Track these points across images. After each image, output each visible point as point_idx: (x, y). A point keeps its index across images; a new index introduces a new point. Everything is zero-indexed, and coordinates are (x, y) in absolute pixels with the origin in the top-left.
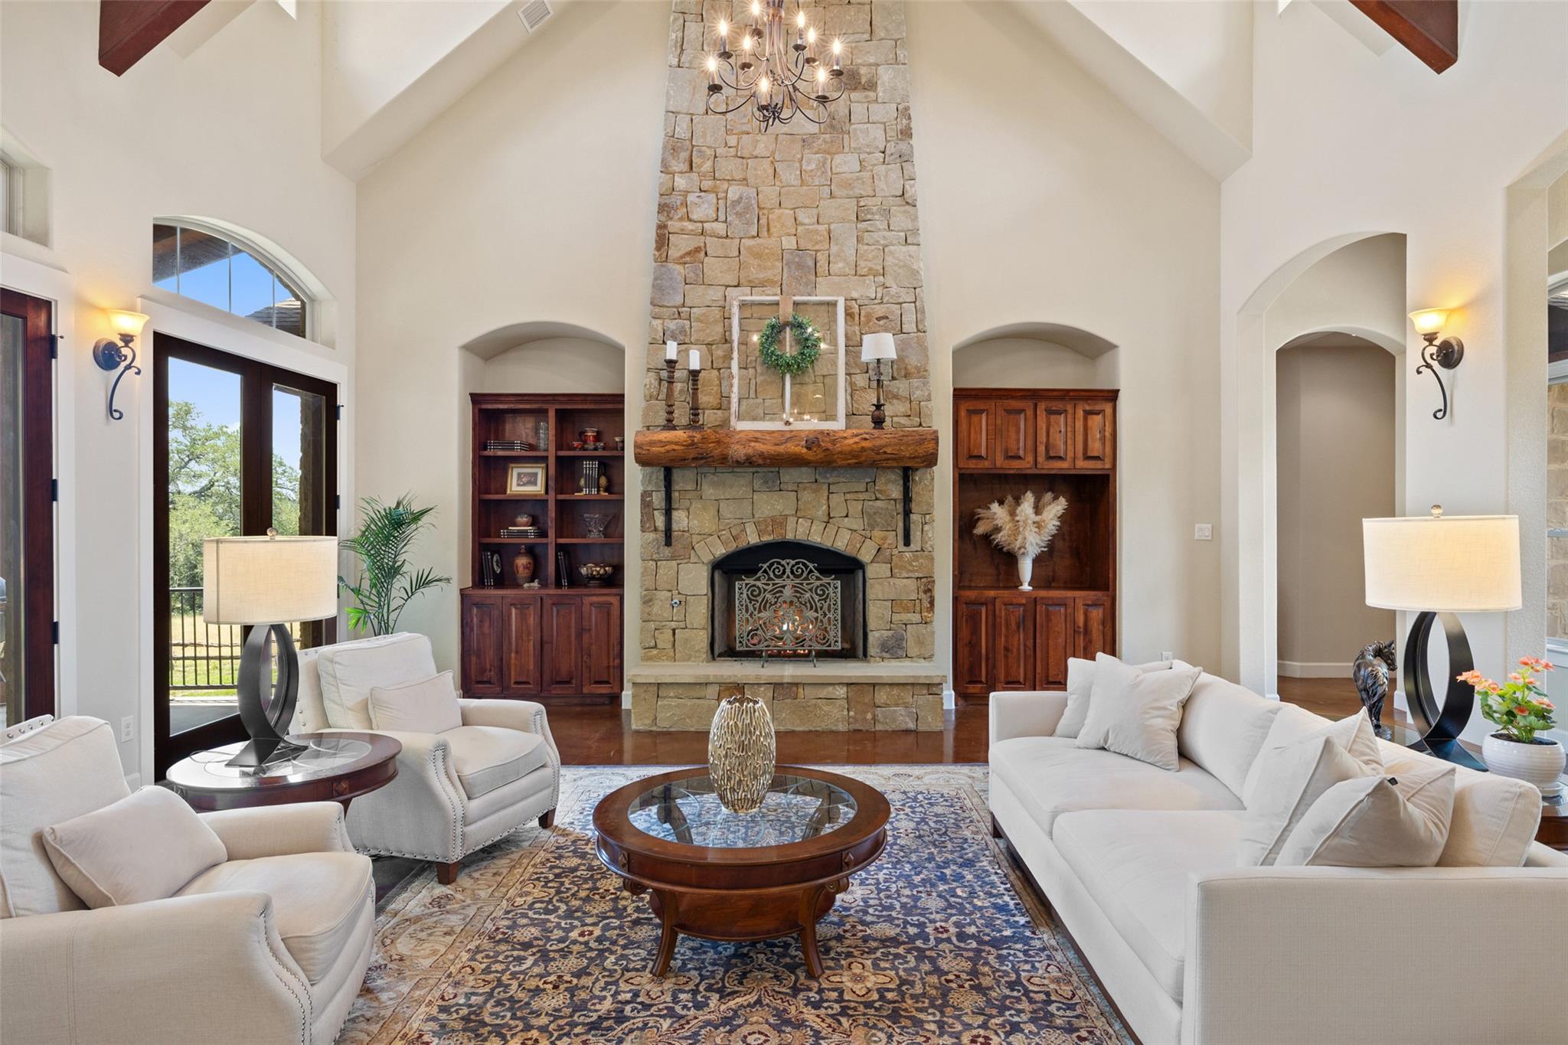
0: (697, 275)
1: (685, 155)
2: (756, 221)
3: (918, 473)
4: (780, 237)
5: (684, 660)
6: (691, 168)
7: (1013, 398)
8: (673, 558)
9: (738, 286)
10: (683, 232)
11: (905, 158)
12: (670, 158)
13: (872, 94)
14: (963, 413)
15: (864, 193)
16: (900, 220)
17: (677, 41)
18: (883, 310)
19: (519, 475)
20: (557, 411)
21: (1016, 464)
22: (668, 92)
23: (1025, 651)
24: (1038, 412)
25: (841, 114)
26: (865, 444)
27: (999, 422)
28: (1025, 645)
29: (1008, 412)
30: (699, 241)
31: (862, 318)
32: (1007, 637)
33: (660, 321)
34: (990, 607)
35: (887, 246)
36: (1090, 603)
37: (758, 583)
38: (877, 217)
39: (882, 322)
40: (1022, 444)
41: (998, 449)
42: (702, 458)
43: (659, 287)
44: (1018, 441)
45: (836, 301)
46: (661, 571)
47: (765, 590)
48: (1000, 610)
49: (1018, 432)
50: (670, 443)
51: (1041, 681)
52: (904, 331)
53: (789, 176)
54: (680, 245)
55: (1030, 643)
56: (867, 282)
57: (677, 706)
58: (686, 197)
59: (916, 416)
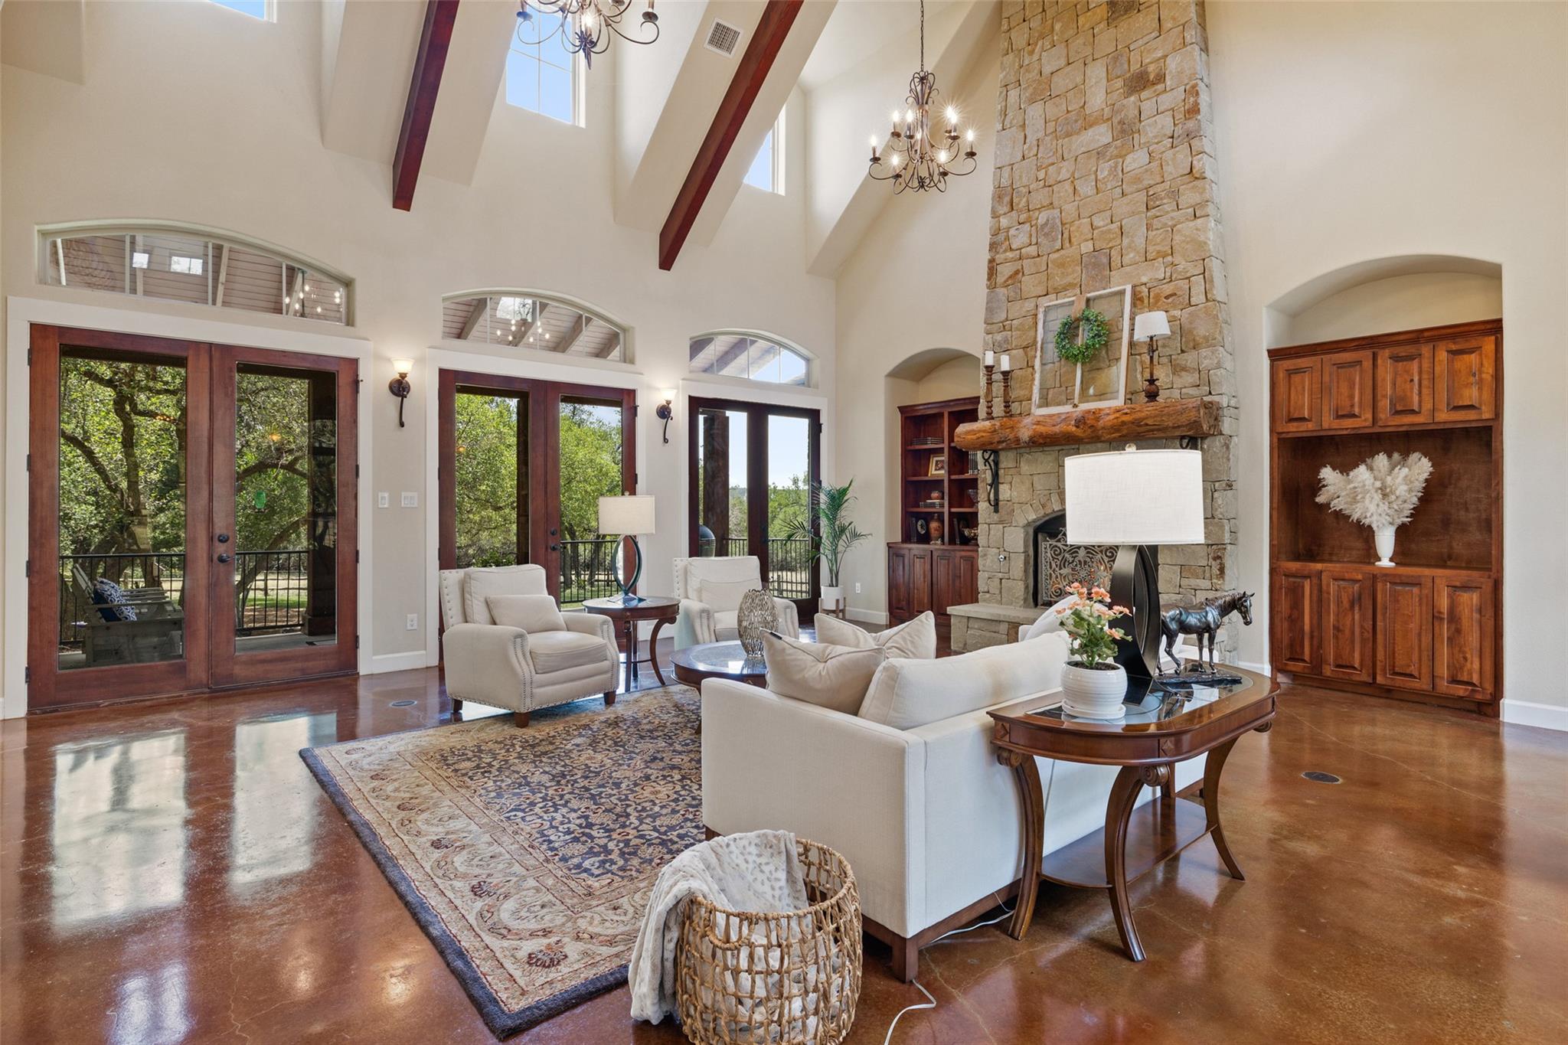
0: (1016, 293)
1: (1007, 199)
2: (1060, 236)
3: (1207, 441)
4: (1079, 244)
5: (1008, 604)
6: (1012, 209)
7: (1345, 350)
8: (1001, 522)
9: (1047, 294)
10: (1006, 261)
11: (1193, 135)
12: (997, 205)
13: (1160, 87)
14: (1281, 375)
15: (1152, 182)
16: (1188, 198)
17: (1001, 110)
18: (1172, 288)
19: (937, 461)
20: (950, 413)
21: (1349, 423)
22: (996, 153)
23: (1362, 633)
24: (1379, 361)
25: (1131, 116)
26: (1126, 418)
27: (1326, 378)
28: (1362, 627)
29: (1341, 366)
30: (1017, 266)
31: (1151, 300)
32: (1337, 615)
33: (990, 336)
34: (1315, 580)
35: (1175, 225)
36: (1458, 584)
37: (1059, 544)
38: (1165, 201)
39: (1170, 300)
40: (1356, 399)
41: (1325, 409)
42: (1003, 442)
43: (990, 310)
44: (1352, 397)
45: (1125, 290)
46: (992, 532)
47: (1065, 550)
48: (1328, 585)
49: (1352, 387)
50: (980, 431)
51: (1384, 670)
52: (1192, 304)
53: (1086, 188)
54: (1005, 271)
55: (1369, 624)
56: (1156, 264)
57: (980, 636)
58: (1008, 232)
59: (1205, 385)
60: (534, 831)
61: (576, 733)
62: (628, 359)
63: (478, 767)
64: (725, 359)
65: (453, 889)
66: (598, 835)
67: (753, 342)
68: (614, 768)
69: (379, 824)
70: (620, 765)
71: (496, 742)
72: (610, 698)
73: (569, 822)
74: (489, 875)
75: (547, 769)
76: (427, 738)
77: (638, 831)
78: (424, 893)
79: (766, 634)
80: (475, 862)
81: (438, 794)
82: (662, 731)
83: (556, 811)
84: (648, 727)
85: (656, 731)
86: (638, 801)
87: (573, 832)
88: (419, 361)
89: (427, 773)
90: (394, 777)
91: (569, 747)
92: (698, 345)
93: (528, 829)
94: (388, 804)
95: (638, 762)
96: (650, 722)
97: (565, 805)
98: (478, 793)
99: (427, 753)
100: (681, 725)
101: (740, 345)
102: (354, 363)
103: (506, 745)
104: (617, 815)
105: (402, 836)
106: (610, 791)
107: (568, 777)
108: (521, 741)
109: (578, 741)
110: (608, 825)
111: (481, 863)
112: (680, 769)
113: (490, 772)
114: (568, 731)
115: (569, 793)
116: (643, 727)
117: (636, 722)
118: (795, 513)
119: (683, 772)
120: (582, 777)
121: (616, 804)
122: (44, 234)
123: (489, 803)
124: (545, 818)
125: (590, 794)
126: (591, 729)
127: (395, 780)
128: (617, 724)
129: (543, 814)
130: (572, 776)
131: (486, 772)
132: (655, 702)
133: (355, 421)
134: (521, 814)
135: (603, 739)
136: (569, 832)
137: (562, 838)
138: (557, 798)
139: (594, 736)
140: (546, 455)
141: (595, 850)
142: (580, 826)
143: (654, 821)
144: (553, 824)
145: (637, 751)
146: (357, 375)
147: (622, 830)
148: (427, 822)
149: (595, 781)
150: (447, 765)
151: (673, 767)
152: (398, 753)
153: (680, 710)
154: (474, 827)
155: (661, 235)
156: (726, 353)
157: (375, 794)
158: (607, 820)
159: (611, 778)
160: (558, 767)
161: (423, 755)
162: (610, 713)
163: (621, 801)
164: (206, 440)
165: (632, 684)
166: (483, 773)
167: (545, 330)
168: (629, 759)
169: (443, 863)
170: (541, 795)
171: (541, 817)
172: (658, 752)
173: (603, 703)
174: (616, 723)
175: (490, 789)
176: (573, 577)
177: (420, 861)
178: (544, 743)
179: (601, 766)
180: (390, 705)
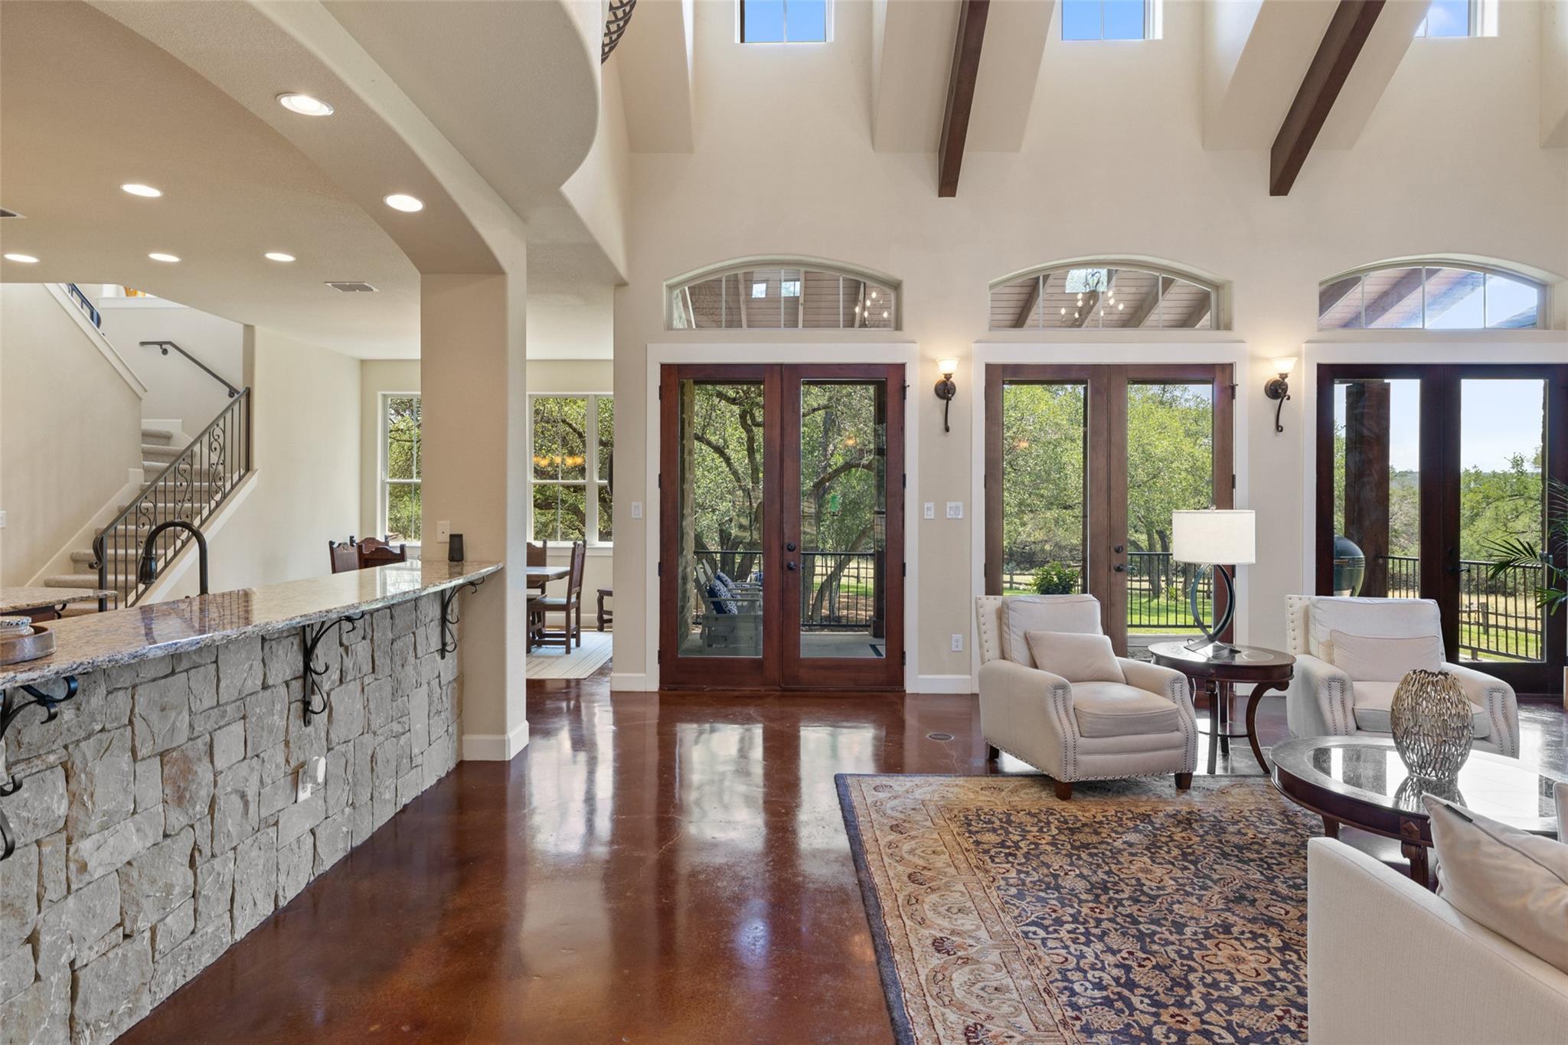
60: (1054, 967)
61: (1130, 824)
62: (1223, 324)
63: (1002, 844)
64: (1380, 304)
65: (945, 1021)
66: (1141, 1007)
67: (1431, 273)
68: (1177, 897)
69: (886, 894)
70: (1188, 894)
71: (1029, 813)
72: (1183, 781)
73: (1103, 969)
74: (989, 1017)
75: (1085, 872)
76: (956, 790)
77: (1203, 1022)
78: (912, 1014)
79: (1437, 807)
80: (976, 989)
81: (952, 871)
82: (1258, 852)
83: (1088, 943)
84: (1236, 839)
85: (1249, 849)
86: (1207, 967)
87: (1105, 988)
88: (966, 359)
89: (947, 838)
90: (913, 833)
91: (1118, 844)
92: (1331, 293)
93: (1047, 961)
94: (900, 868)
95: (1215, 896)
96: (1239, 832)
97: (1101, 938)
98: (996, 884)
99: (951, 810)
100: (1291, 849)
101: (1410, 279)
102: (900, 368)
103: (1040, 821)
104: (1172, 979)
105: (905, 918)
106: (1167, 935)
107: (1111, 892)
108: (1058, 819)
109: (1132, 837)
110: (1157, 994)
111: (982, 993)
112: (1282, 929)
113: (1015, 856)
114: (1121, 819)
115: (1110, 920)
116: (1228, 837)
117: (1218, 828)
118: (1516, 509)
119: (1286, 935)
120: (1130, 898)
121: (1174, 961)
122: (671, 288)
123: (1007, 902)
124: (1072, 950)
125: (1139, 930)
126: (1151, 823)
127: (913, 838)
128: (1190, 824)
129: (1069, 943)
130: (1117, 892)
131: (1010, 854)
132: (1251, 799)
133: (902, 429)
134: (1042, 933)
135: (1166, 843)
136: (1099, 986)
137: (1089, 993)
138: (1092, 923)
139: (1155, 836)
140: (1109, 457)
141: (1134, 1032)
142: (1117, 980)
143: (1230, 1013)
144: (1081, 964)
145: (1215, 877)
146: (904, 381)
147: (1177, 1011)
148: (935, 908)
149: (1148, 911)
150: (970, 832)
151: (1270, 922)
152: (923, 802)
153: (1290, 822)
154: (983, 934)
155: (1272, 149)
156: (1385, 294)
157: (890, 851)
158: (1157, 983)
159: (1171, 912)
160: (1100, 872)
161: (946, 809)
162: (1181, 804)
163: (1182, 957)
164: (778, 455)
165: (1219, 763)
166: (1007, 855)
167: (1118, 301)
168: (1202, 888)
169: (940, 977)
170: (1072, 911)
171: (1066, 947)
172: (1249, 887)
173: (1174, 784)
174: (1189, 822)
175: (1011, 881)
176: (1163, 585)
177: (917, 964)
178: (1087, 830)
179: (1159, 888)
180: (927, 736)
